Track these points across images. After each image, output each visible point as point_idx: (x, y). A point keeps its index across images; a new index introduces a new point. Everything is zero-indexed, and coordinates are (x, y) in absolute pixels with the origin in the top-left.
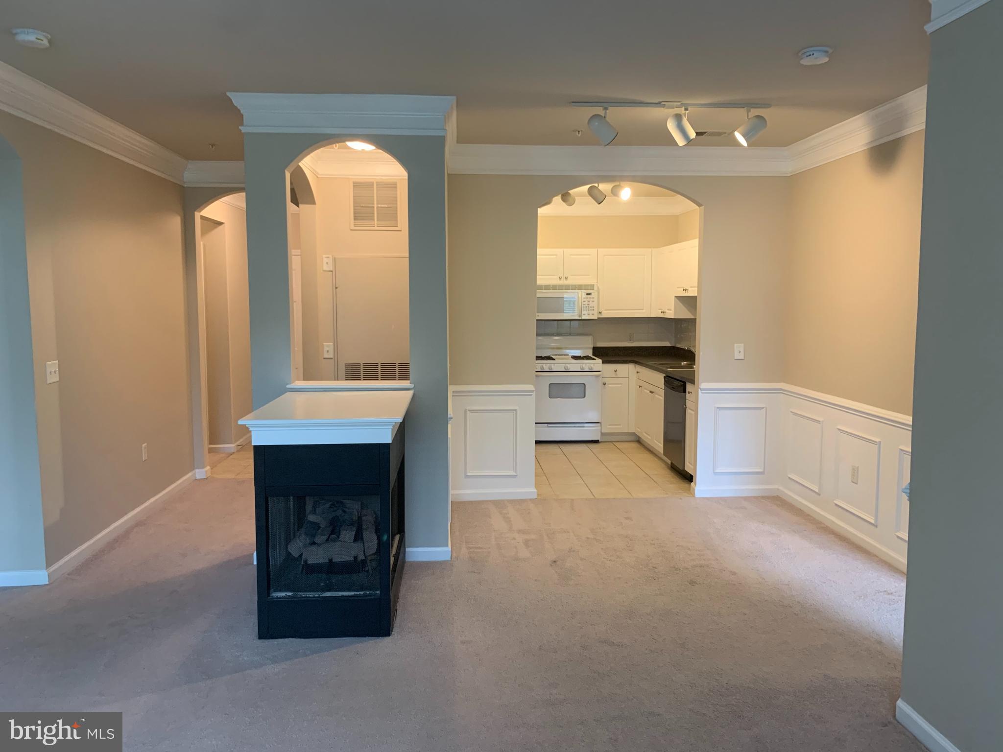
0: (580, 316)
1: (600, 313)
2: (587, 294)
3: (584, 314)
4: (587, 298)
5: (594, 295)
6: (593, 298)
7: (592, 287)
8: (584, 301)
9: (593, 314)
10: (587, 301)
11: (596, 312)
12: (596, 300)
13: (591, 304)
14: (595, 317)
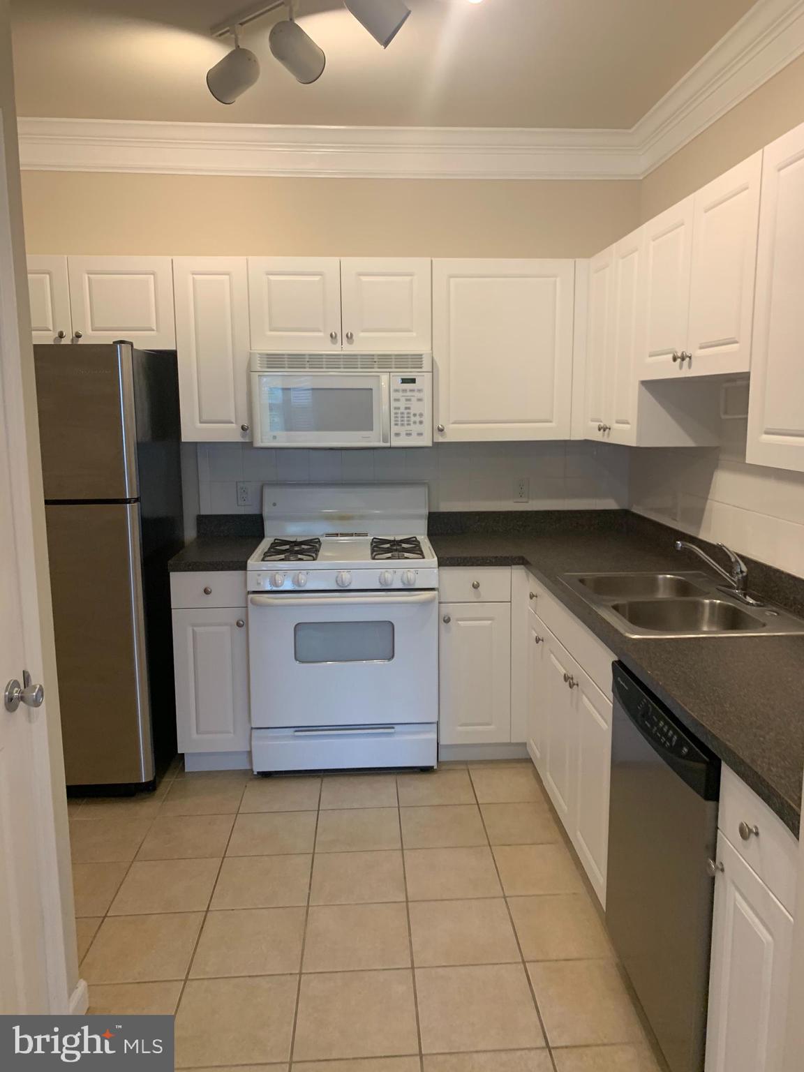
0: (385, 440)
1: (441, 430)
2: (404, 381)
3: (397, 435)
4: (405, 391)
5: (423, 381)
6: (419, 391)
7: (416, 360)
8: (397, 400)
9: (420, 434)
10: (403, 399)
11: (426, 428)
12: (427, 395)
13: (416, 407)
14: (426, 441)
